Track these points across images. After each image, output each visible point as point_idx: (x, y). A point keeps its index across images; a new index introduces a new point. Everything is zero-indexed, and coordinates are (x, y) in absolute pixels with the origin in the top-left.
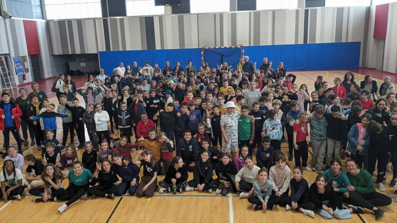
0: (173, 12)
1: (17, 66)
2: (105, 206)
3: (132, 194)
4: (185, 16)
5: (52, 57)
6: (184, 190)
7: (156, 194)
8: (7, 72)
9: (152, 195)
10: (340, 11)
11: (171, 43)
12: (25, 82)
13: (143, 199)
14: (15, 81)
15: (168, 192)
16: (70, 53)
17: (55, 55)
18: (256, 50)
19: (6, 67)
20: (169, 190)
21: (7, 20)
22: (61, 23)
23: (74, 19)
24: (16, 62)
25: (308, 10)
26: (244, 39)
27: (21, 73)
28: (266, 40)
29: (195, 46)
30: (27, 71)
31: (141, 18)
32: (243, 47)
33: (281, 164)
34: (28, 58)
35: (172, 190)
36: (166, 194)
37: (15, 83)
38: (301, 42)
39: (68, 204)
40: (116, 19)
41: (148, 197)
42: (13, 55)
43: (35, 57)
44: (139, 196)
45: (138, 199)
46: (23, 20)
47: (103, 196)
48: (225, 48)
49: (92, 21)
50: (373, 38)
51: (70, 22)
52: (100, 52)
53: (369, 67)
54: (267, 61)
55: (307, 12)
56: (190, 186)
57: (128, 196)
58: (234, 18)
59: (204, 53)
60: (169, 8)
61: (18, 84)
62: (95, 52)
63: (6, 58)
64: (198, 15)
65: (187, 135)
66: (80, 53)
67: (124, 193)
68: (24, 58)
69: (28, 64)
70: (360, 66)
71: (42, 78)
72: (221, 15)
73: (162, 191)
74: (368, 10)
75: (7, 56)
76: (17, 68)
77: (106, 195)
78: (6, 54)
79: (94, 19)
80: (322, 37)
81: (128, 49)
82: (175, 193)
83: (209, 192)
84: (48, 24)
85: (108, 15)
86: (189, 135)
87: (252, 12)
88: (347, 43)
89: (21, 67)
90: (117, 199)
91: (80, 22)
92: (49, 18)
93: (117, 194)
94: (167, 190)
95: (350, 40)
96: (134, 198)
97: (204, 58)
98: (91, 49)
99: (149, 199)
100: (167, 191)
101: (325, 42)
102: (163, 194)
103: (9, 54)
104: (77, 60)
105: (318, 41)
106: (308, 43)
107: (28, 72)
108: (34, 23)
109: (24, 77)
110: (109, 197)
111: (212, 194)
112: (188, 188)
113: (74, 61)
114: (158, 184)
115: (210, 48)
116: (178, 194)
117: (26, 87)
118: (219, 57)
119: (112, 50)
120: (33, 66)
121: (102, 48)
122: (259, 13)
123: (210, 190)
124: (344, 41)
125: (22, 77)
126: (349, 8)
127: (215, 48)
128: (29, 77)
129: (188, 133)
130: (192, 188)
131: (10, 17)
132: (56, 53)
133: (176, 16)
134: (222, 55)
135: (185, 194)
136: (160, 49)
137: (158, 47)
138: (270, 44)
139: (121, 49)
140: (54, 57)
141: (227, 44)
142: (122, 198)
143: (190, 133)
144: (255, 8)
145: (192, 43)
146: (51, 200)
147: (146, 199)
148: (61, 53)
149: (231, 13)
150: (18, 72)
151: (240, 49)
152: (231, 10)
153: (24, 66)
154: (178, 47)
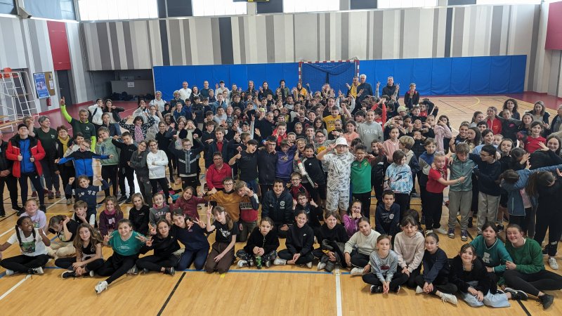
0: (260, 11)
1: (38, 86)
2: (161, 284)
3: (198, 268)
4: (276, 16)
5: (87, 74)
6: (272, 263)
7: (233, 268)
8: (25, 94)
9: (227, 271)
10: (498, 10)
11: (256, 56)
12: (50, 108)
13: (214, 276)
14: (35, 107)
15: (250, 266)
16: (113, 68)
17: (92, 71)
18: (377, 67)
19: (23, 87)
20: (251, 264)
21: (25, 21)
22: (101, 26)
23: (119, 21)
24: (37, 81)
25: (452, 9)
26: (359, 50)
27: (44, 96)
28: (391, 53)
29: (289, 59)
30: (52, 93)
31: (213, 19)
32: (358, 62)
33: (410, 229)
34: (54, 75)
35: (256, 264)
36: (247, 269)
37: (35, 110)
38: (441, 54)
39: (109, 281)
40: (178, 20)
41: (221, 272)
42: (32, 71)
43: (64, 73)
44: (209, 271)
45: (207, 275)
46: (48, 21)
47: (159, 271)
48: (333, 62)
49: (144, 23)
50: (544, 50)
51: (113, 24)
52: (154, 68)
53: (539, 91)
54: (393, 82)
55: (450, 11)
56: (281, 258)
57: (194, 270)
58: (345, 19)
59: (303, 70)
60: (254, 5)
61: (39, 111)
62: (148, 67)
63: (23, 75)
64: (294, 15)
65: (277, 186)
66: (126, 68)
67: (188, 267)
68: (48, 75)
69: (54, 84)
70: (526, 89)
71: (73, 103)
72: (327, 15)
73: (241, 265)
74: (538, 11)
75: (24, 72)
76: (39, 89)
77: (163, 269)
78: (23, 69)
79: (147, 21)
80: (471, 48)
81: (195, 62)
82: (259, 268)
83: (307, 267)
84: (82, 27)
85: (167, 15)
86: (280, 186)
87: (372, 11)
88: (507, 57)
89: (44, 88)
90: (178, 274)
91: (126, 24)
92: (83, 18)
93: (178, 268)
94: (249, 263)
95: (511, 53)
96: (202, 274)
97: (303, 77)
98: (142, 63)
99: (223, 276)
100: (248, 265)
101: (475, 55)
102: (242, 269)
103: (27, 69)
104: (123, 78)
105: (465, 54)
106: (451, 56)
107: (54, 94)
108: (63, 25)
109: (48, 102)
110: (167, 272)
111: (312, 270)
112: (278, 261)
113: (119, 80)
114: (235, 255)
115: (310, 63)
116: (263, 269)
117: (51, 115)
118: (324, 75)
119: (171, 64)
120: (60, 87)
121: (158, 62)
122: (381, 13)
123: (310, 264)
124: (502, 53)
125: (45, 101)
126: (510, 6)
127: (317, 63)
128: (56, 101)
129: (278, 184)
130: (284, 261)
131: (29, 17)
132: (93, 67)
133: (263, 16)
134: (328, 73)
135: (273, 269)
136: (240, 63)
137: (237, 60)
138: (396, 57)
139: (185, 64)
140: (91, 74)
141: (335, 57)
142: (184, 274)
143: (281, 184)
144: (375, 7)
145: (286, 55)
146: (86, 275)
147: (219, 275)
148: (100, 68)
149: (342, 13)
150: (41, 94)
151: (353, 64)
152: (341, 9)
153: (48, 86)
154: (265, 61)
